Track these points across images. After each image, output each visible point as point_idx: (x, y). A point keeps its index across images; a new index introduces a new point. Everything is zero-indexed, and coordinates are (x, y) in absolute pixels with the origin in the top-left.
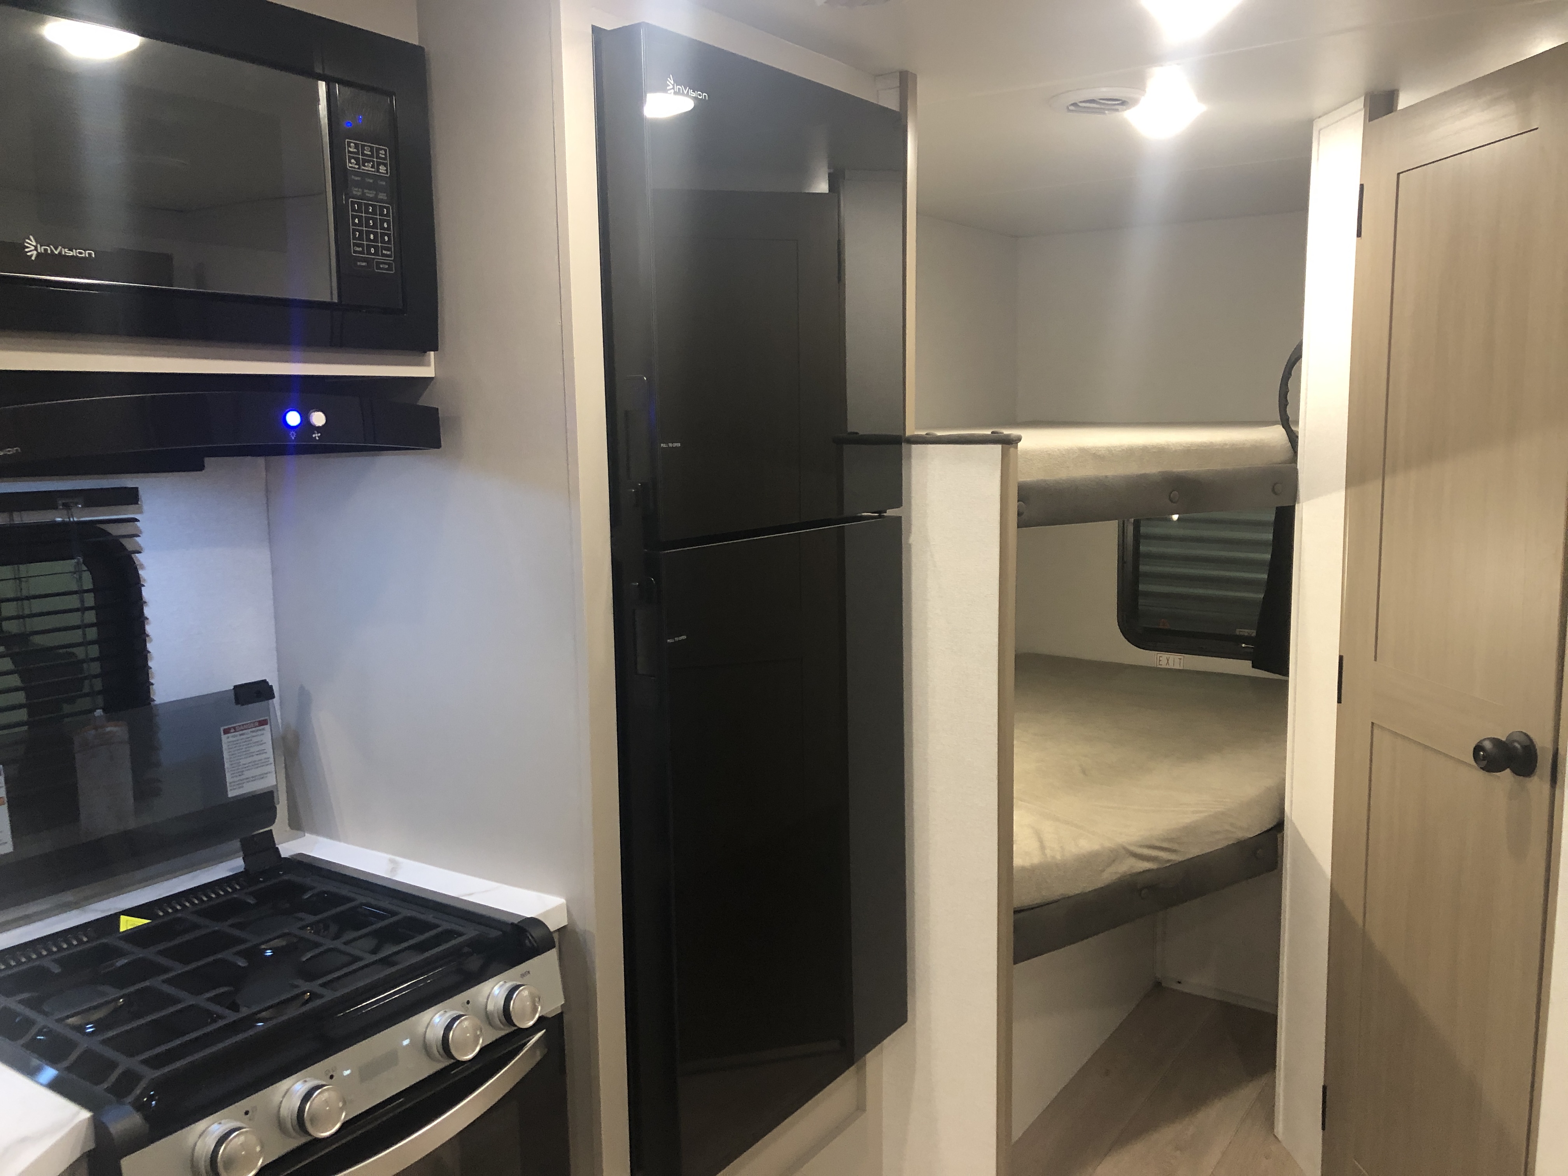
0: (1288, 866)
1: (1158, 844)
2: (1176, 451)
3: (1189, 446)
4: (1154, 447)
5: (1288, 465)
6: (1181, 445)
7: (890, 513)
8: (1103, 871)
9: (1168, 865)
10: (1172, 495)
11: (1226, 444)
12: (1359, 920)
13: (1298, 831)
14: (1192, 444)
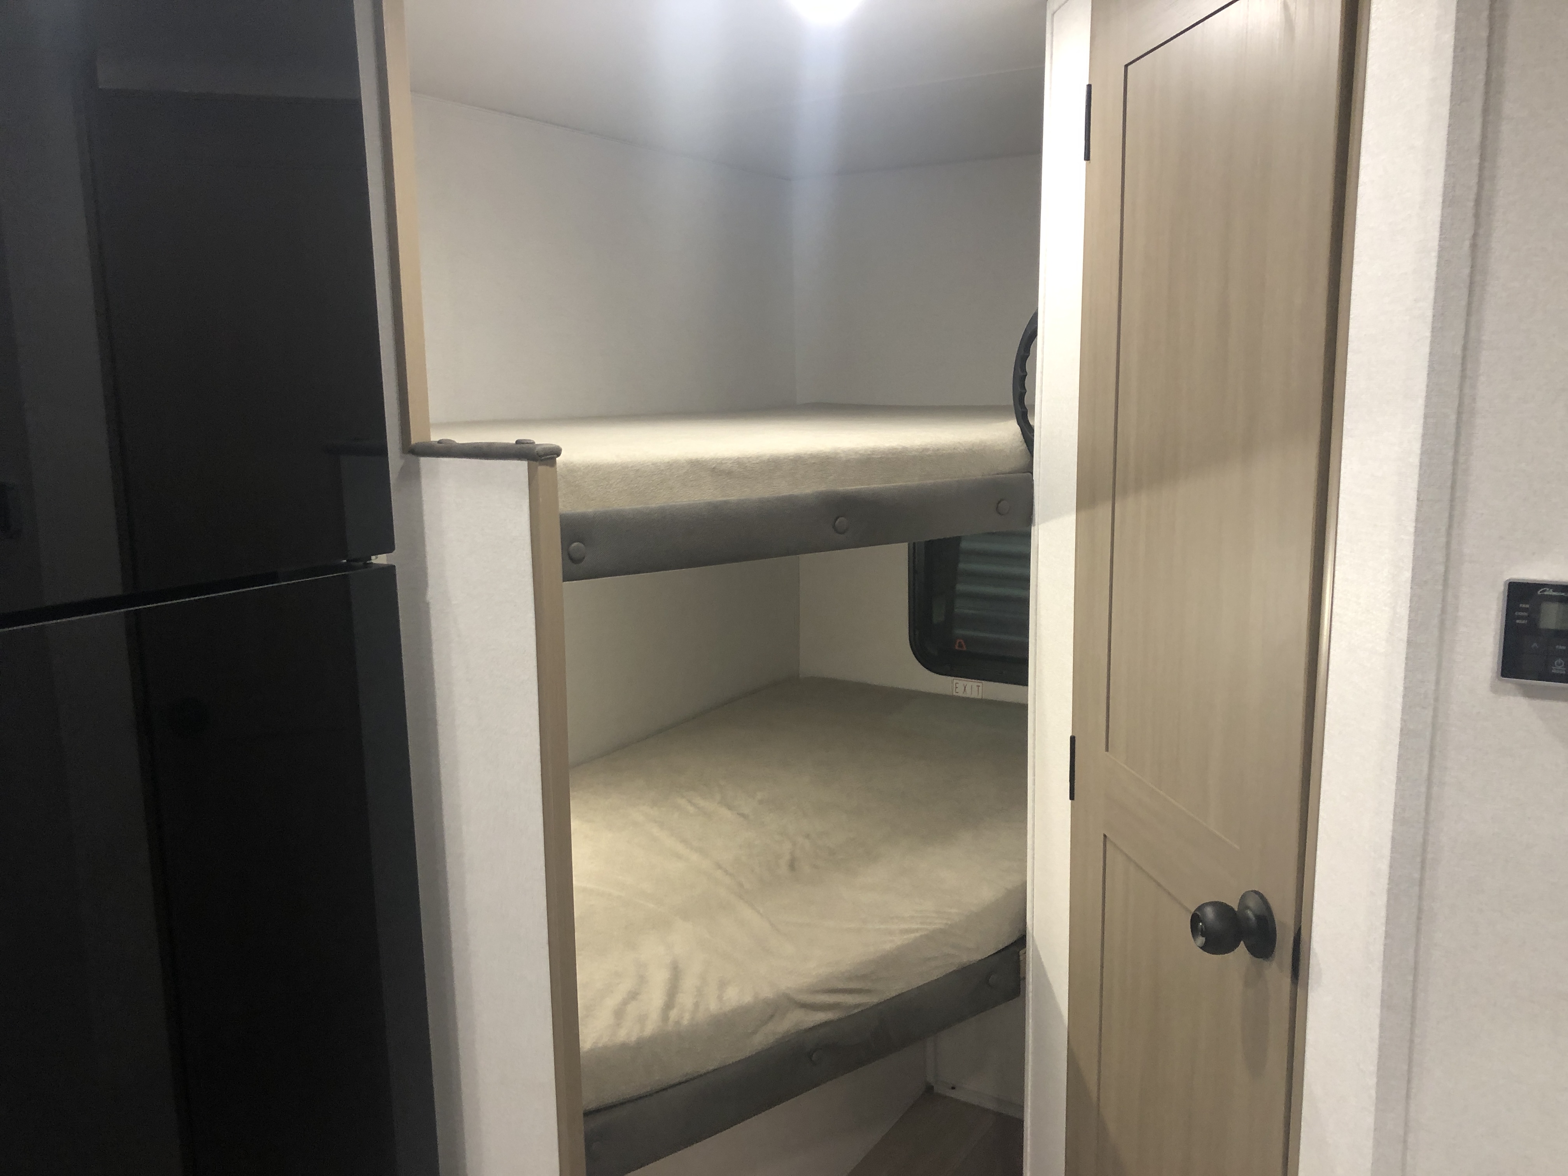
0: (1030, 995)
1: (841, 985)
2: (848, 461)
3: (870, 453)
4: (813, 456)
5: (1021, 474)
6: (856, 453)
7: (380, 559)
8: (754, 1032)
9: (856, 1011)
10: (837, 522)
11: (928, 450)
14: (874, 451)
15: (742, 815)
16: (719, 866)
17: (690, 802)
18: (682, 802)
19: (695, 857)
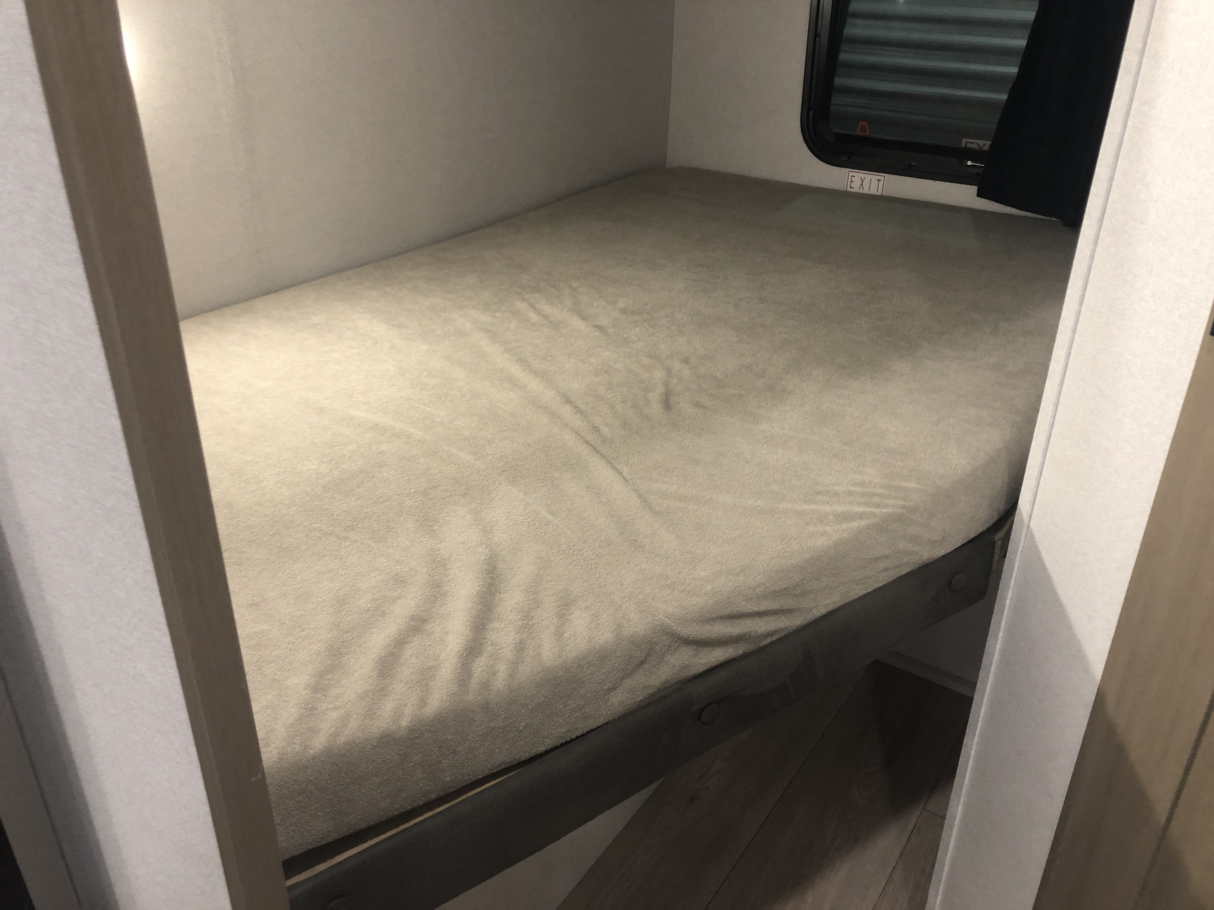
9: (768, 642)
12: (1162, 809)
13: (1037, 547)
15: (599, 328)
16: (567, 401)
17: (533, 307)
18: (522, 306)
19: (534, 385)
